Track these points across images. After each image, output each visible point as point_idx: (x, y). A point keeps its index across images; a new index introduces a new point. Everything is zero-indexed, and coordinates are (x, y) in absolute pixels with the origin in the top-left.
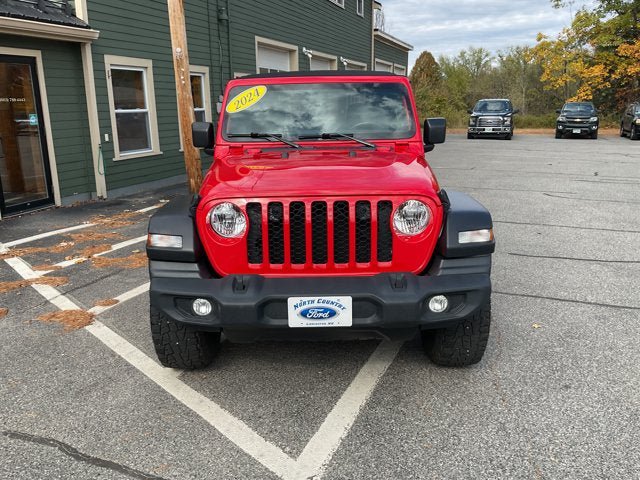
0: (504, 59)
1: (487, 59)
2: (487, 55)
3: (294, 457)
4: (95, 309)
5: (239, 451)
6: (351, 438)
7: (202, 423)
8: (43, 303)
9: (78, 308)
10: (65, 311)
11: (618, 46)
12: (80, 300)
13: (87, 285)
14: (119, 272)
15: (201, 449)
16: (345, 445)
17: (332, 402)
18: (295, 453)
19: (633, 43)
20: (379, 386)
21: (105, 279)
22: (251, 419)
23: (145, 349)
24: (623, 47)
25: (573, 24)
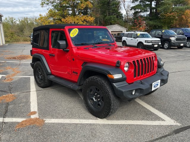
0: (21, 21)
1: (15, 20)
2: (15, 19)
3: (165, 121)
4: (33, 117)
5: (155, 126)
6: (164, 113)
7: (137, 125)
8: (3, 123)
9: (25, 119)
10: (23, 121)
11: (61, 19)
12: (19, 117)
13: (6, 112)
14: (8, 104)
15: (149, 129)
16: (166, 115)
17: (147, 109)
18: (163, 120)
19: (65, 19)
20: (147, 103)
21: (9, 108)
22: (143, 119)
23: (82, 118)
24: (63, 19)
25: (49, 12)
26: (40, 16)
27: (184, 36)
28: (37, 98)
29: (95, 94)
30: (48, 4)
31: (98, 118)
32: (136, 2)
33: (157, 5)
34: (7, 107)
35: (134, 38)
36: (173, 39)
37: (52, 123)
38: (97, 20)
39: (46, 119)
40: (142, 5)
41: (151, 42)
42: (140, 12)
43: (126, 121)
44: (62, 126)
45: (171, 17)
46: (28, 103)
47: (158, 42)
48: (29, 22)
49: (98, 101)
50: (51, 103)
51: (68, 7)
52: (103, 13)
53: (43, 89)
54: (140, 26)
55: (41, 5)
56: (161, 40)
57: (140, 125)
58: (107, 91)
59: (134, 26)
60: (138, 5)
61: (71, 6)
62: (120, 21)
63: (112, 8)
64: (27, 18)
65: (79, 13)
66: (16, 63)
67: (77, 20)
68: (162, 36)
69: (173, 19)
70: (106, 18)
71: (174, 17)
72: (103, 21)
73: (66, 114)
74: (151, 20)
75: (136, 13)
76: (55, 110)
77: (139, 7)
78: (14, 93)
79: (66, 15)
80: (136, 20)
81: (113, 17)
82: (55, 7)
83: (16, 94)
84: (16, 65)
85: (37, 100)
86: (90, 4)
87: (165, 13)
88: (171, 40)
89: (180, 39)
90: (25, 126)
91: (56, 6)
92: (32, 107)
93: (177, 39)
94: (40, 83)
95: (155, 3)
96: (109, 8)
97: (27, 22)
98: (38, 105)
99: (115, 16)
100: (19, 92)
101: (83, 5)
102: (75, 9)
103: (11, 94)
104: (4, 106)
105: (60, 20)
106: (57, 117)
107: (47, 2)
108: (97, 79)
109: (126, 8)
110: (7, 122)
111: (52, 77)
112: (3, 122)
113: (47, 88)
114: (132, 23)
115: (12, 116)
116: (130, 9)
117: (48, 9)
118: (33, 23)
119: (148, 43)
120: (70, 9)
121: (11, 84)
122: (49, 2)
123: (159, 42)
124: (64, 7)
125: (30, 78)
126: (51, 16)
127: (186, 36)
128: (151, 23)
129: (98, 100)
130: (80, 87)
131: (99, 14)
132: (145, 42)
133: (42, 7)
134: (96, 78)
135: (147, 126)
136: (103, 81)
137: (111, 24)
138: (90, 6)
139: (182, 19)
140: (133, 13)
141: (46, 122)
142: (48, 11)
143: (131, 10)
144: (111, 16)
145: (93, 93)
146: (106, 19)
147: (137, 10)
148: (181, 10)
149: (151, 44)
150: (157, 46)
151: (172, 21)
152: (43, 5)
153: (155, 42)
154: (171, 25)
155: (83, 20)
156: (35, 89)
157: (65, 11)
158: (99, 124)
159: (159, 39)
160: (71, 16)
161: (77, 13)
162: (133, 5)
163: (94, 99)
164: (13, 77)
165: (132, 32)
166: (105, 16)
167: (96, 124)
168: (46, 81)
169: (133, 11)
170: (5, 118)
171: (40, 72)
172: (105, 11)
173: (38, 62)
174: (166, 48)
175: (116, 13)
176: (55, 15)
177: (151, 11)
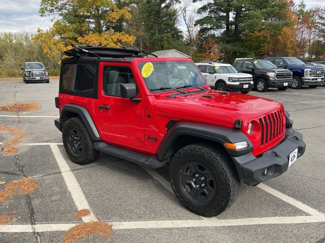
3: (310, 215)
4: (86, 219)
5: (299, 224)
6: (304, 202)
7: (270, 225)
8: (36, 235)
9: (74, 225)
10: (72, 229)
11: (77, 38)
12: (60, 221)
13: (32, 213)
14: (29, 198)
15: (292, 231)
16: (308, 204)
17: (274, 197)
18: (307, 214)
19: (84, 37)
20: (270, 186)
21: (33, 204)
22: (275, 215)
23: (174, 218)
24: (80, 39)
25: (54, 25)
26: (39, 31)
27: (287, 71)
28: (78, 184)
29: (197, 176)
30: (51, 11)
31: (202, 217)
32: (203, 13)
33: (238, 19)
34: (29, 203)
35: (210, 73)
36: (271, 75)
37: (125, 229)
38: (139, 40)
39: (112, 223)
40: (212, 18)
41: (238, 80)
42: (211, 29)
43: (250, 219)
44: (147, 234)
45: (260, 37)
46: (65, 193)
47: (249, 81)
48: (14, 41)
49: (201, 187)
50: (109, 193)
51: (88, 17)
52: (149, 28)
53: (82, 167)
54: (210, 52)
55: (40, 12)
56: (253, 77)
57: (275, 224)
58: (223, 170)
59: (201, 52)
60: (207, 17)
61: (94, 17)
62: (178, 43)
63: (163, 21)
64: (10, 35)
65: (108, 29)
66: (11, 118)
67: (105, 39)
68: (253, 70)
69: (264, 41)
70: (155, 38)
71: (266, 37)
72: (150, 42)
73: (144, 212)
74: (228, 42)
75: (203, 31)
76: (120, 205)
77: (208, 21)
78: (32, 175)
79: (86, 31)
80: (204, 43)
81: (167, 36)
82: (65, 17)
83: (36, 177)
84: (13, 122)
85: (79, 187)
86: (127, 13)
87: (249, 32)
88: (268, 76)
89: (283, 75)
90: (79, 239)
91: (67, 14)
92: (77, 201)
93: (278, 76)
94: (77, 155)
95: (234, 14)
96: (158, 21)
97: (11, 42)
98: (87, 197)
99: (169, 35)
100: (40, 174)
101: (116, 15)
102: (102, 22)
103: (27, 177)
104: (23, 202)
105: (75, 39)
106: (130, 218)
107: (51, 8)
108: (201, 150)
109: (187, 22)
110: (42, 233)
111: (102, 145)
112: (34, 233)
113: (90, 165)
114: (196, 47)
115: (47, 220)
116: (194, 23)
117: (52, 21)
118: (21, 44)
119: (233, 81)
120: (92, 21)
121: (18, 159)
122: (53, 8)
123: (251, 80)
124: (81, 16)
125: (49, 146)
126: (59, 32)
127: (291, 70)
128: (229, 47)
129: (203, 185)
130: (162, 162)
131: (142, 31)
132: (229, 80)
133: (42, 16)
134: (199, 149)
135: (286, 225)
136: (214, 154)
137: (162, 48)
138: (128, 16)
139: (277, 41)
140: (199, 30)
141: (115, 228)
142: (53, 23)
143: (195, 25)
144: (163, 35)
145: (192, 174)
146: (155, 40)
147: (205, 26)
148: (276, 27)
149: (238, 83)
150: (247, 87)
151: (262, 45)
152: (43, 12)
153: (244, 81)
154: (260, 52)
155: (116, 40)
156: (68, 168)
157: (82, 25)
158: (208, 227)
159: (250, 76)
160: (94, 33)
161: (104, 29)
162: (198, 17)
163: (193, 183)
164: (16, 146)
165: (207, 64)
166: (153, 35)
167: (203, 227)
168: (90, 152)
169: (198, 28)
170: (35, 224)
171: (77, 137)
172: (152, 25)
173: (73, 119)
174: (260, 89)
175: (171, 30)
176: (66, 30)
177: (228, 28)
